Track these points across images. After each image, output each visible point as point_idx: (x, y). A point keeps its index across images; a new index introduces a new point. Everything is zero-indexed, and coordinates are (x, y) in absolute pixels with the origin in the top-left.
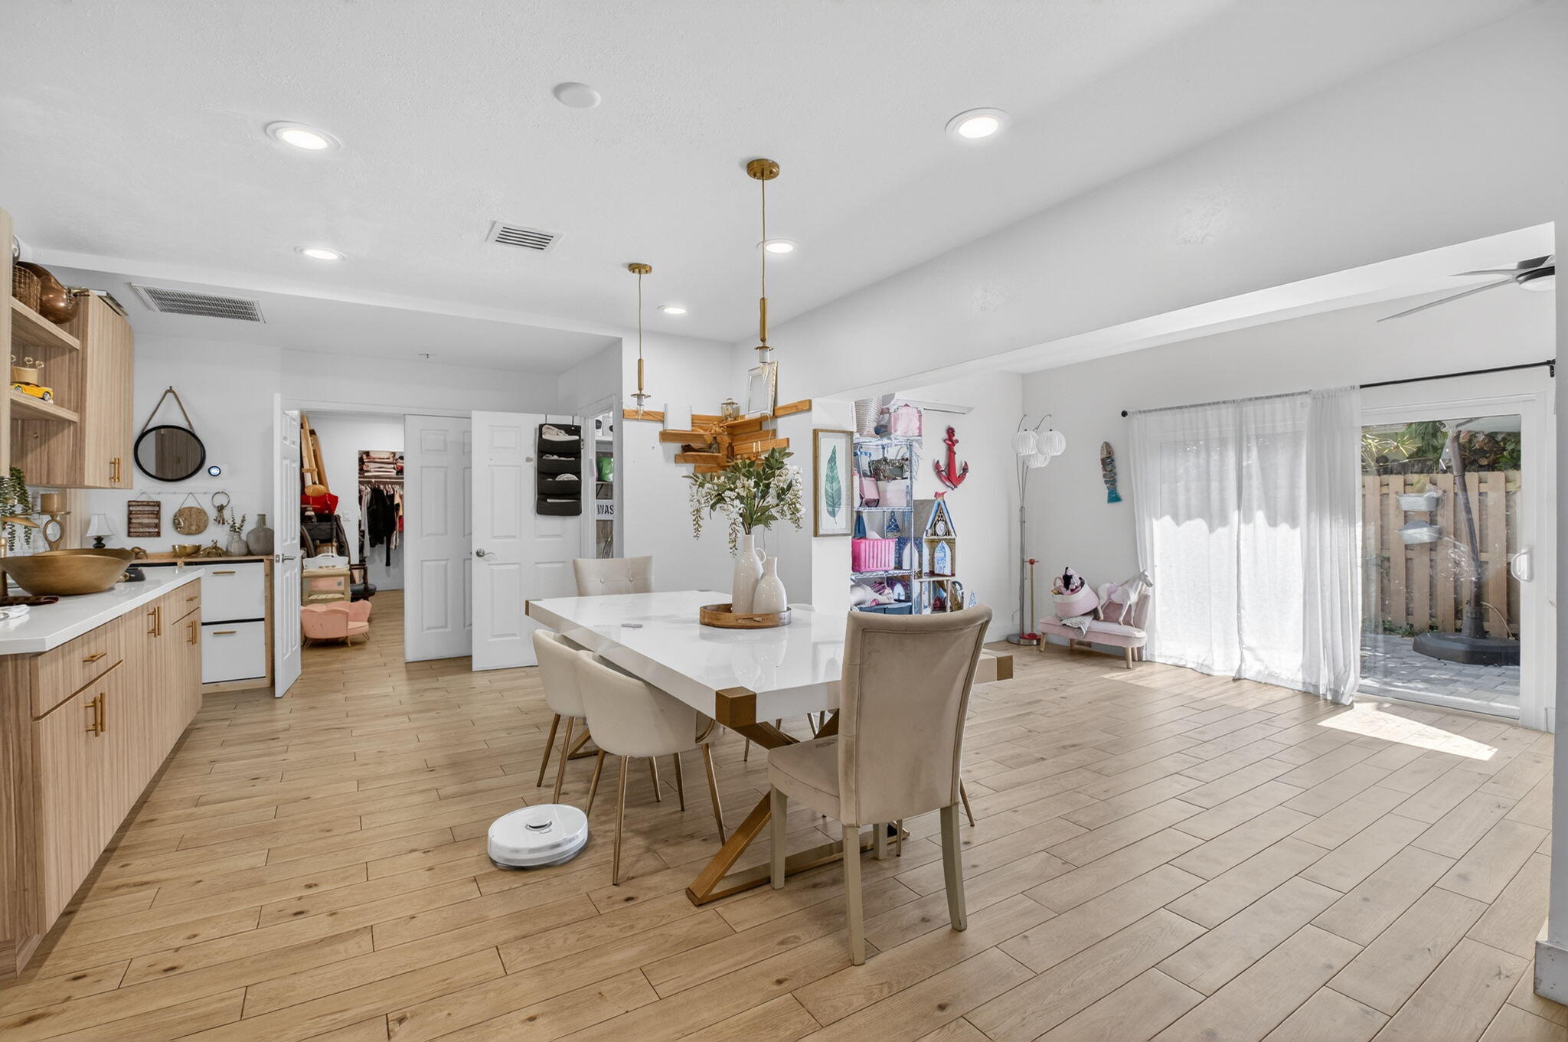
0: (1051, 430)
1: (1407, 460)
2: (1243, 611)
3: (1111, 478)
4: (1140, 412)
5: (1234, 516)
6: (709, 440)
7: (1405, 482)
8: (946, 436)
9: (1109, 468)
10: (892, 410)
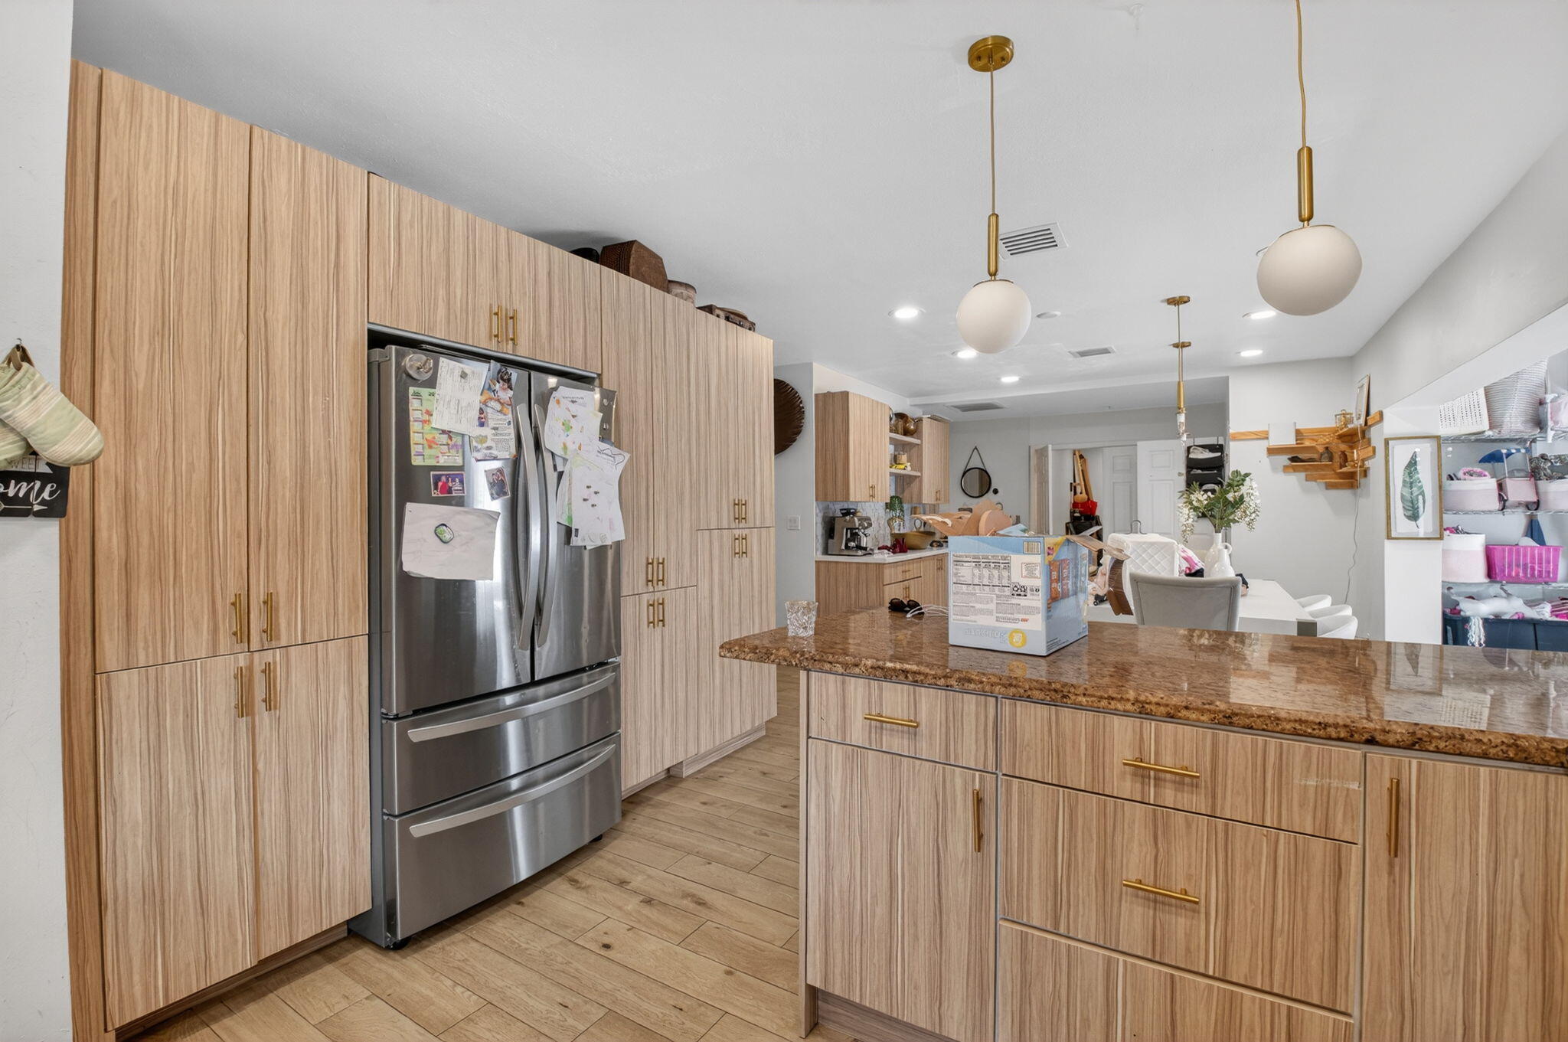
6: (1321, 449)
10: (1548, 401)
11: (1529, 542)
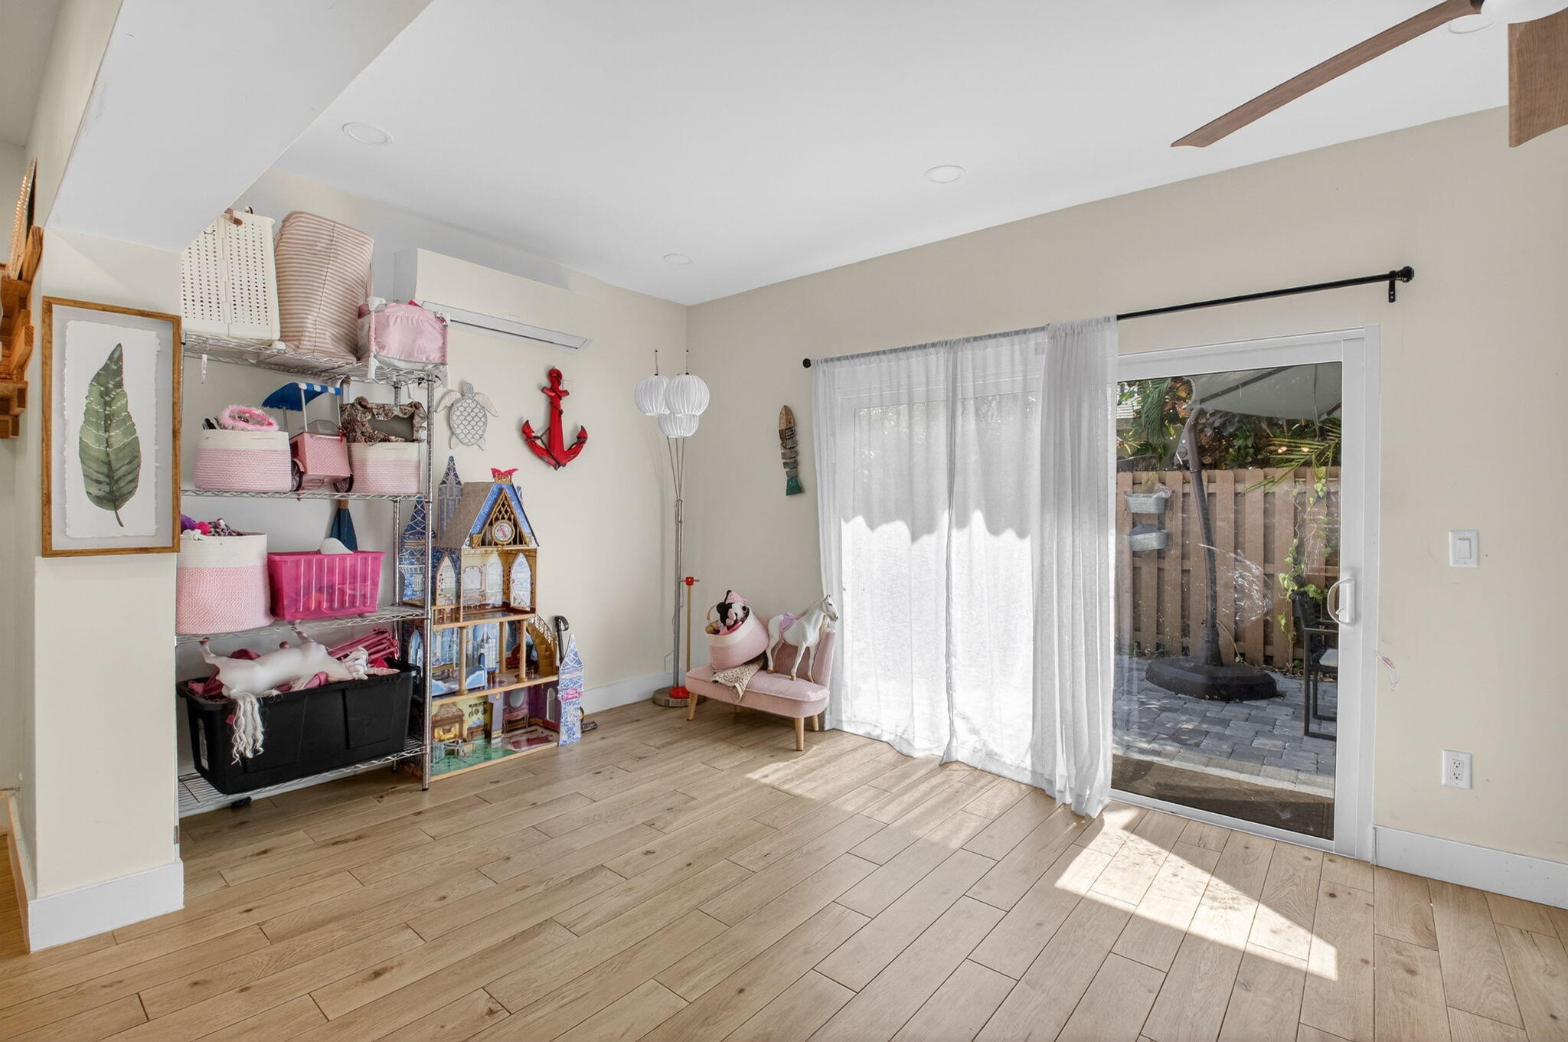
0: (687, 374)
1: (1131, 458)
2: (953, 660)
3: (792, 462)
4: (826, 361)
5: (944, 519)
7: (1133, 481)
8: (545, 382)
9: (789, 444)
10: (372, 308)
11: (337, 547)
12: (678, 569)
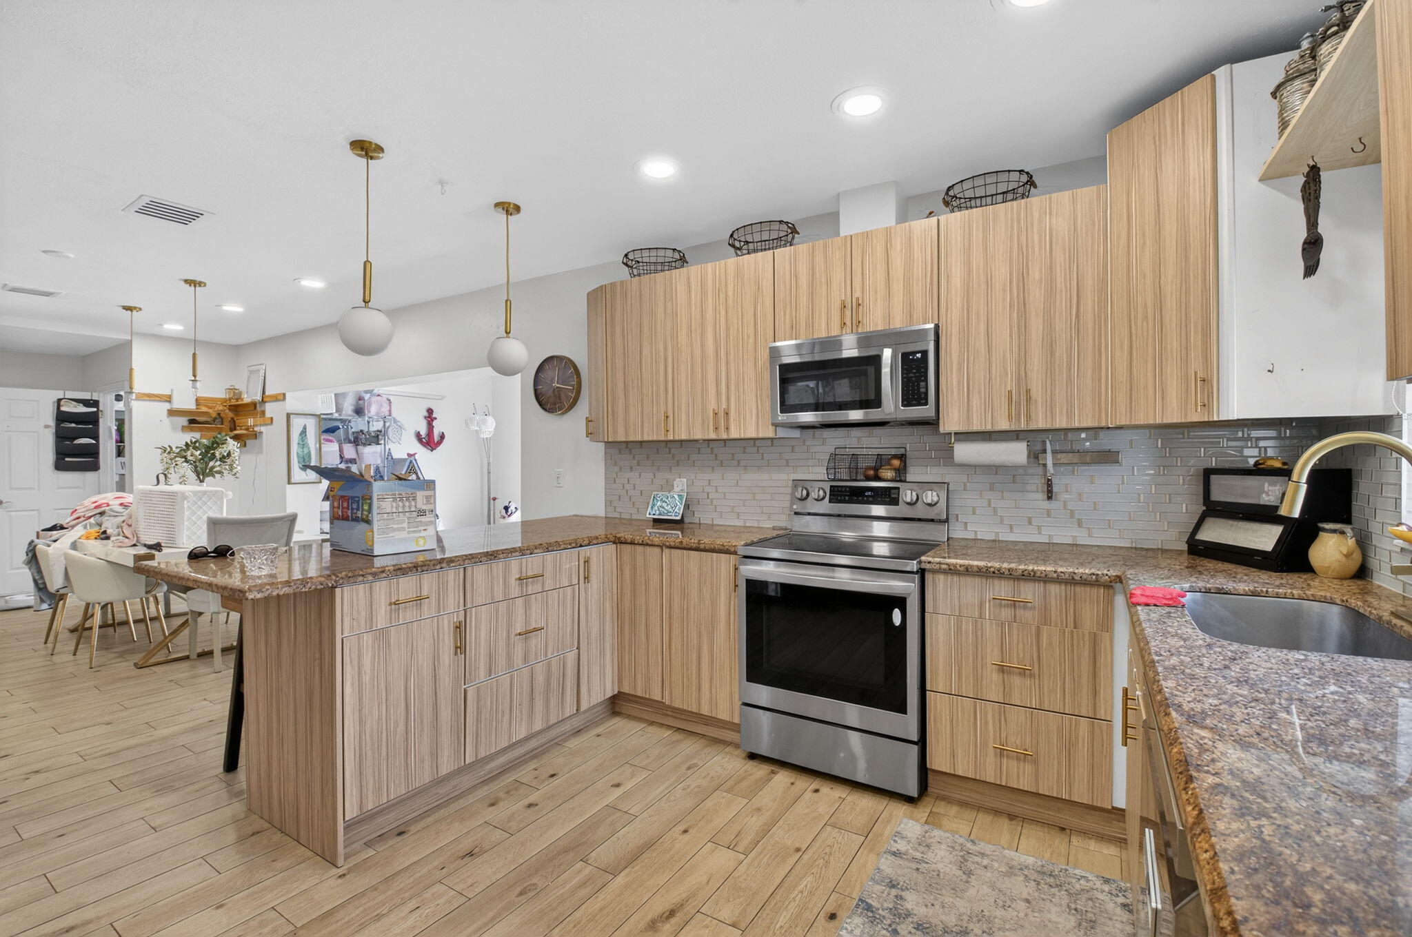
6: (214, 415)
8: (426, 414)
10: (365, 399)
12: (489, 493)
